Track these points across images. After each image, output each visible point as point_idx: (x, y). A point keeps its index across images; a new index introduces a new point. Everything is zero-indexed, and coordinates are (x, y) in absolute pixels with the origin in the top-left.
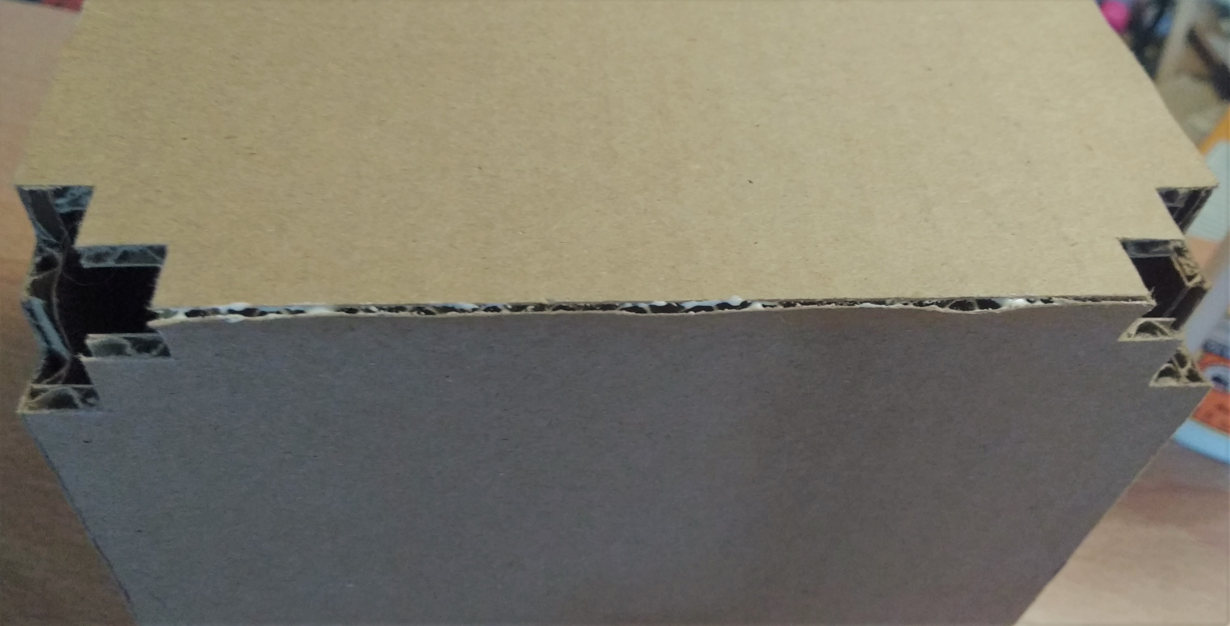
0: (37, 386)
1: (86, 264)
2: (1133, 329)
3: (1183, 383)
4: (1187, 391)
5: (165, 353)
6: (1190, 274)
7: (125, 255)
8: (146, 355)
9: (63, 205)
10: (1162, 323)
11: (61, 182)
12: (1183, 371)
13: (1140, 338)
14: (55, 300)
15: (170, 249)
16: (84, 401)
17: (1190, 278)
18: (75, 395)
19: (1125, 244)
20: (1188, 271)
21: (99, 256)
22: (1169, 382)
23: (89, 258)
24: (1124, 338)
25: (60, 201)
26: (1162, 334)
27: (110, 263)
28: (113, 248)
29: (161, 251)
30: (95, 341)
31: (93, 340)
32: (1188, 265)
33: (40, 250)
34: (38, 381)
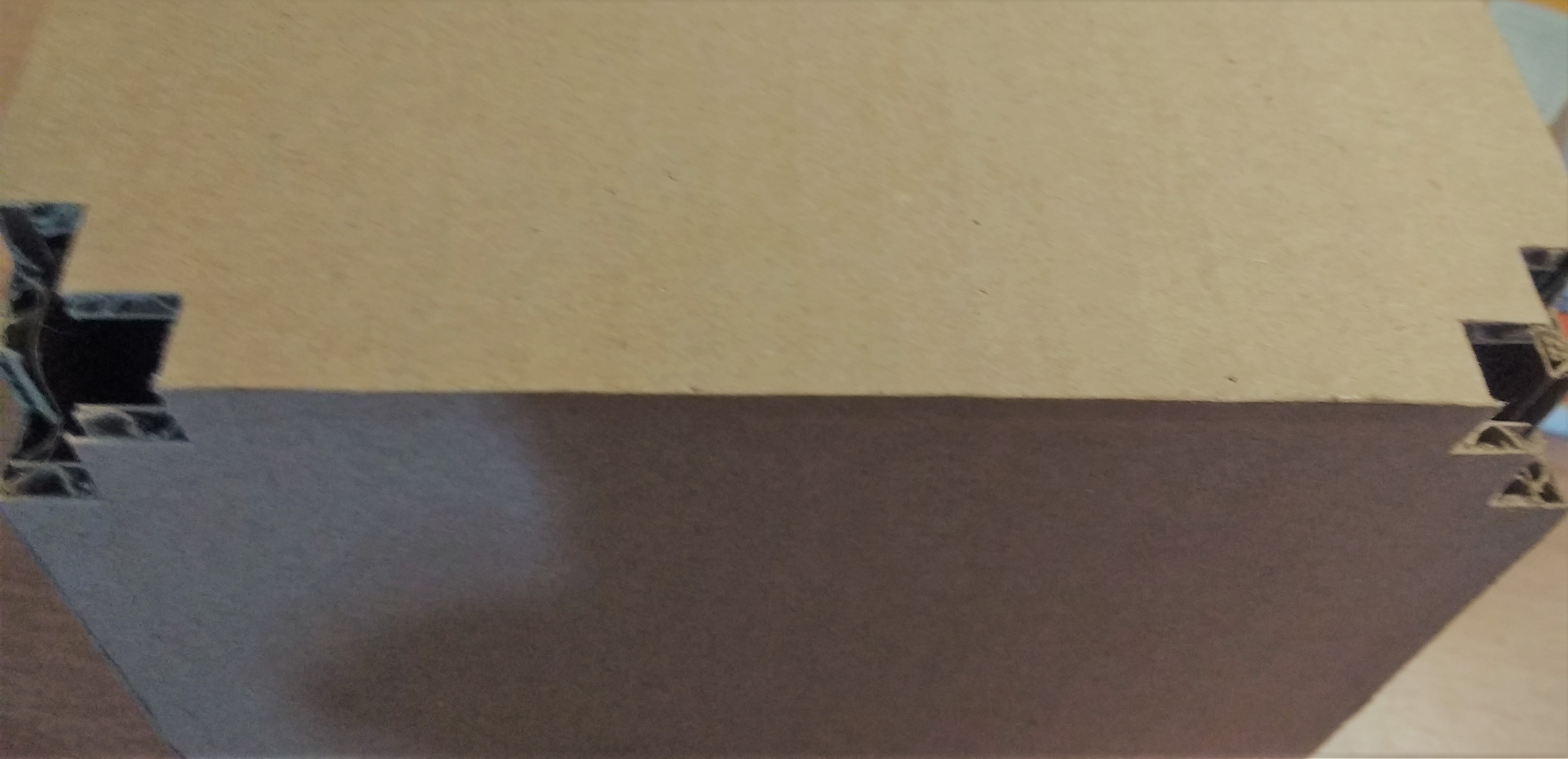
0: (16, 464)
1: (75, 314)
2: (1472, 438)
3: (1537, 502)
4: (1541, 512)
5: (179, 436)
6: (1556, 359)
7: (127, 305)
8: (154, 437)
9: (46, 227)
10: (1513, 429)
11: (42, 196)
12: (1536, 487)
13: (1480, 451)
14: (37, 354)
15: (187, 299)
16: (76, 486)
17: (1555, 364)
18: (65, 476)
19: (1470, 328)
20: (1555, 354)
21: (91, 305)
22: (1517, 501)
23: (80, 307)
24: (1459, 450)
25: (43, 221)
26: (1510, 446)
27: (107, 314)
28: (110, 297)
29: (173, 302)
30: (89, 416)
31: (85, 412)
32: (1555, 346)
33: (18, 281)
34: (17, 456)
